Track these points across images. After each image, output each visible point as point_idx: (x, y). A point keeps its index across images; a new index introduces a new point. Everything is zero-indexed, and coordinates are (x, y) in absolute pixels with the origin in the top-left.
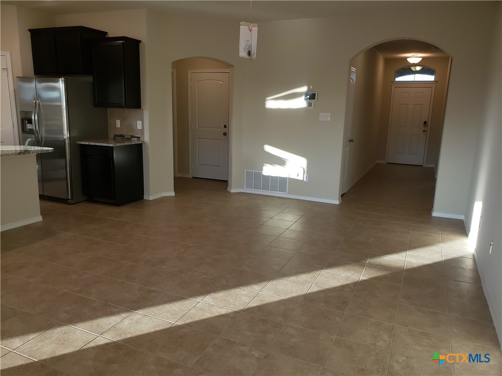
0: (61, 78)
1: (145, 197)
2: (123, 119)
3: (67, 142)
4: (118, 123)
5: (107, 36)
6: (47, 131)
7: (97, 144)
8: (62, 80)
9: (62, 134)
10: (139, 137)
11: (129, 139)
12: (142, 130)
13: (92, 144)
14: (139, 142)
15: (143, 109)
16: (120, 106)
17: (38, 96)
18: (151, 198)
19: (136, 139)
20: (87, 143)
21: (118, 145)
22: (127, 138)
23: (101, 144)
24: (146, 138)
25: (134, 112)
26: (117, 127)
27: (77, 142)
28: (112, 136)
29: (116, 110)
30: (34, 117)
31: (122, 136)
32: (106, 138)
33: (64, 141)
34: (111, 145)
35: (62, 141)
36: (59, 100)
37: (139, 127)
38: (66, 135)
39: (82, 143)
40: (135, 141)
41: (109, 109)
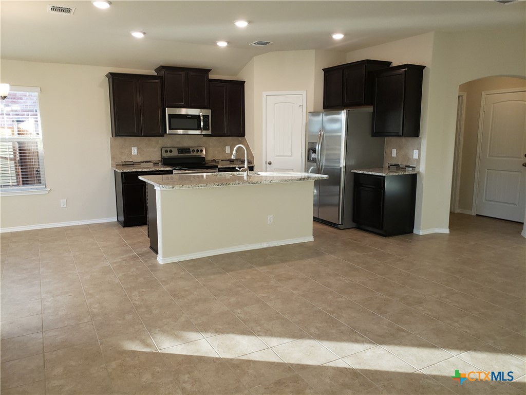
0: (344, 110)
1: (415, 231)
2: (399, 149)
3: (343, 170)
4: (394, 153)
5: (391, 66)
6: (327, 160)
7: (370, 173)
8: (344, 113)
9: (339, 162)
10: (415, 167)
11: (404, 169)
12: (418, 160)
13: (365, 173)
14: (413, 173)
15: (421, 138)
16: (397, 135)
17: (323, 128)
18: (421, 233)
19: (411, 169)
20: (361, 172)
21: (391, 174)
22: (402, 168)
23: (373, 173)
24: (422, 169)
25: (412, 140)
26: (393, 156)
27: (352, 171)
28: (387, 165)
29: (393, 139)
30: (318, 147)
31: (397, 166)
32: (380, 167)
33: (340, 169)
34: (384, 175)
35: (338, 169)
36: (340, 130)
37: (416, 156)
38: (343, 163)
39: (357, 172)
40: (409, 171)
41: (386, 139)
